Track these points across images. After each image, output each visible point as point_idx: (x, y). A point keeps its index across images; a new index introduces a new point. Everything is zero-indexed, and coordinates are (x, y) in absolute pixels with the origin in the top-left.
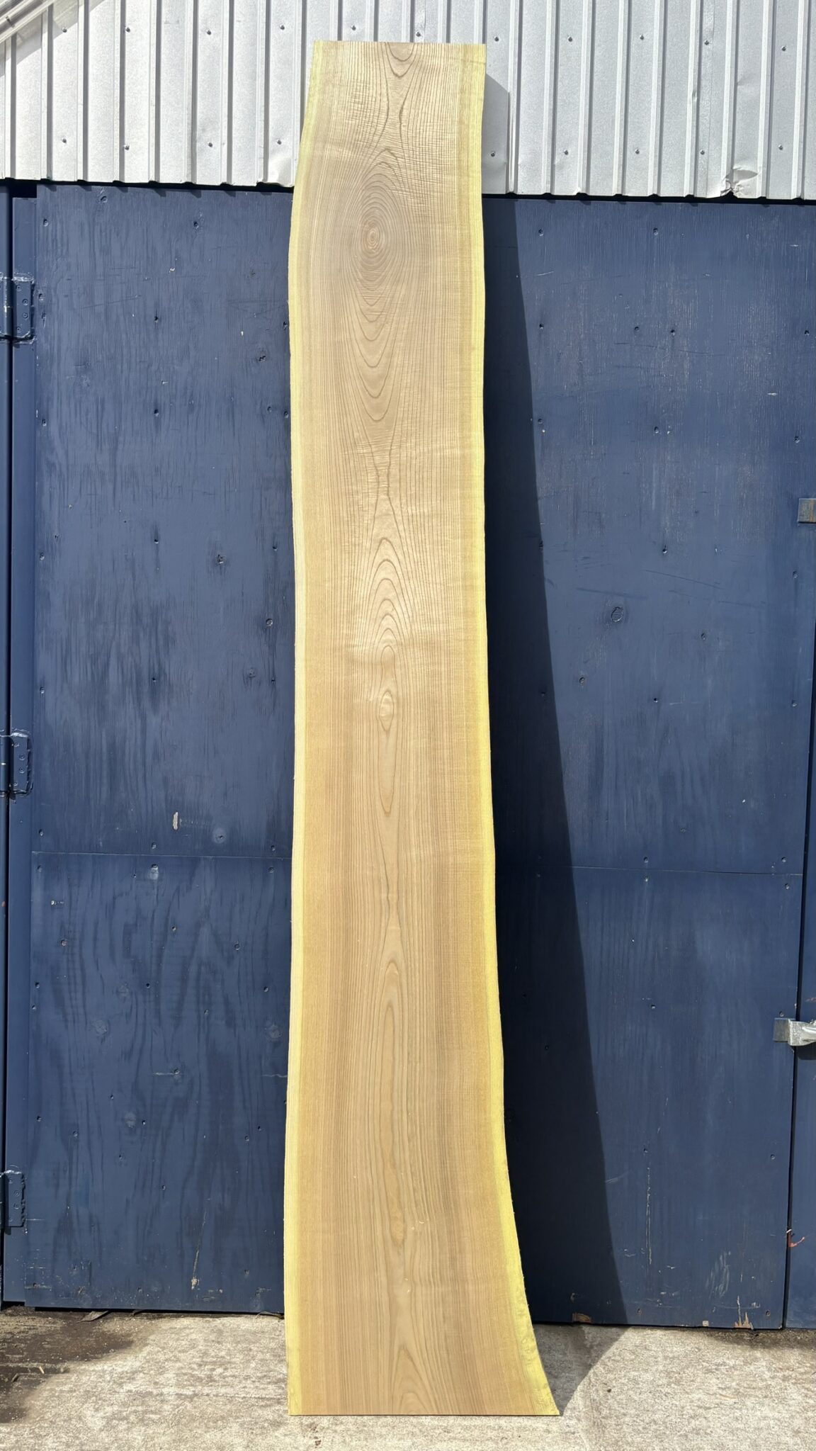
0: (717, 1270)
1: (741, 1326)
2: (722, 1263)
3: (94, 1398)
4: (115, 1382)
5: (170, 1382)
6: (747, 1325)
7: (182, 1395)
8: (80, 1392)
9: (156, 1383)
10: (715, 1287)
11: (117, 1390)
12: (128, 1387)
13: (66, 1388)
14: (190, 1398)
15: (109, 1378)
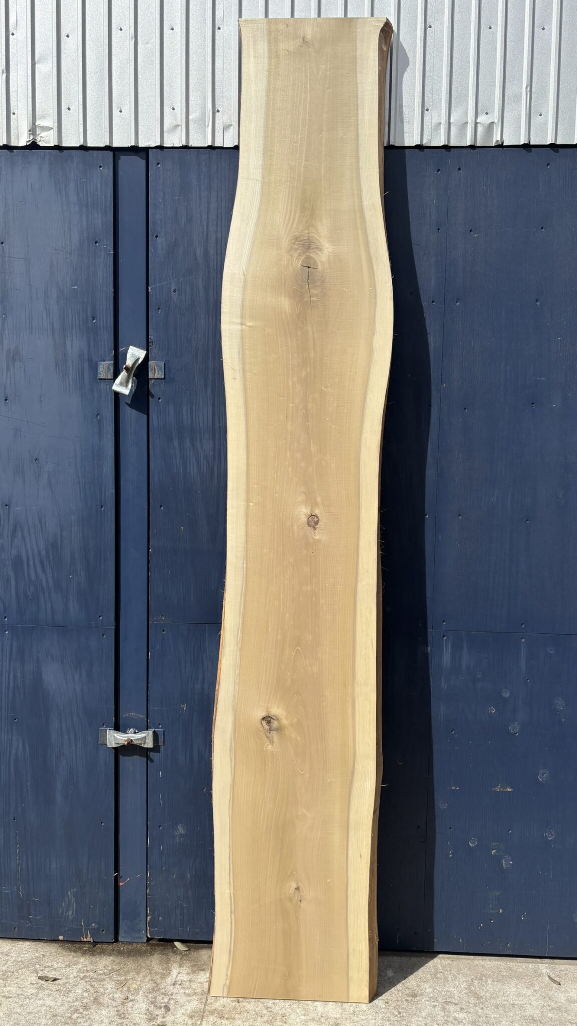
0: (67, 902)
1: (85, 940)
2: (70, 897)
6: (90, 939)
10: (66, 912)
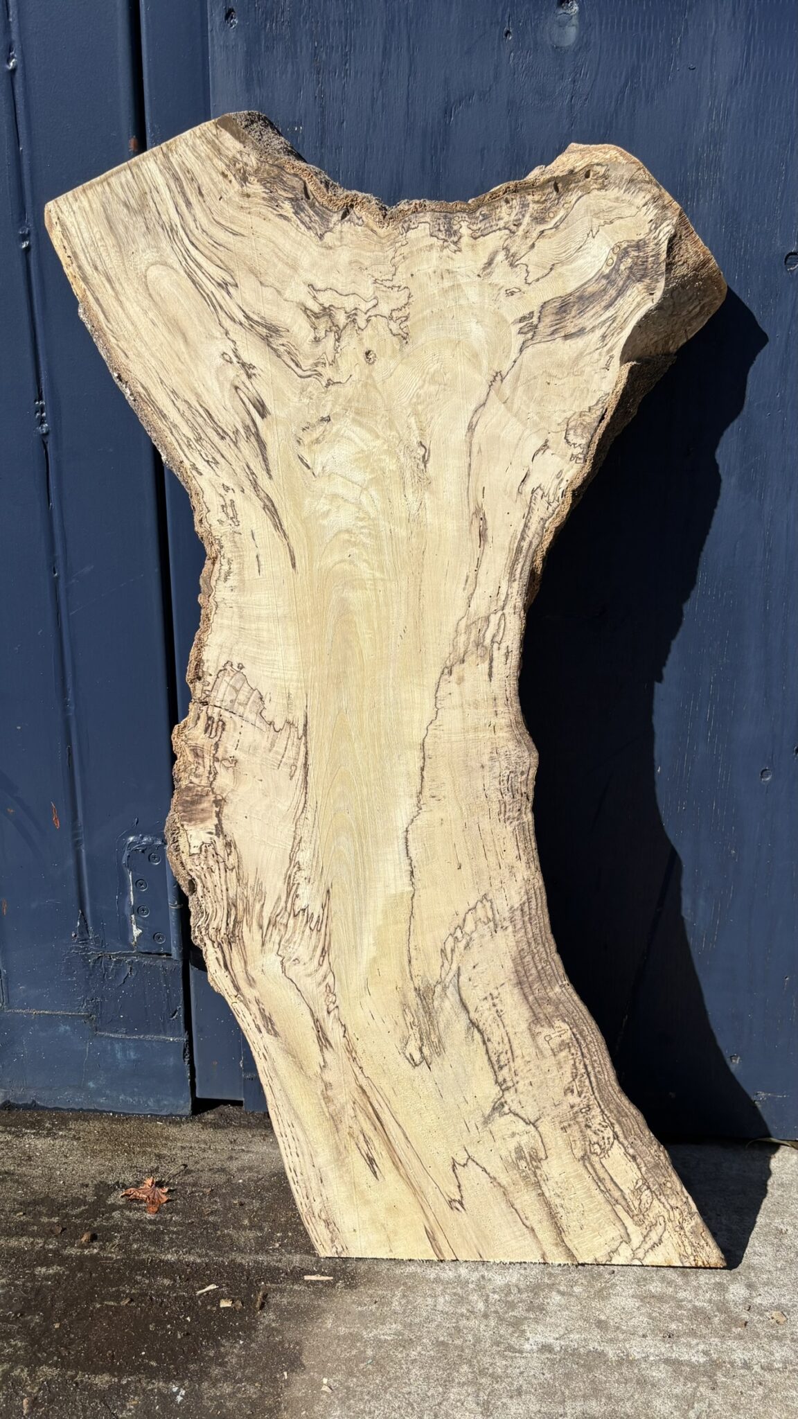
3: (465, 1368)
4: (501, 1319)
5: (634, 1322)
7: (680, 1363)
8: (425, 1347)
9: (601, 1325)
11: (513, 1341)
12: (536, 1336)
13: (386, 1332)
14: (705, 1373)
15: (481, 1306)
